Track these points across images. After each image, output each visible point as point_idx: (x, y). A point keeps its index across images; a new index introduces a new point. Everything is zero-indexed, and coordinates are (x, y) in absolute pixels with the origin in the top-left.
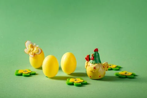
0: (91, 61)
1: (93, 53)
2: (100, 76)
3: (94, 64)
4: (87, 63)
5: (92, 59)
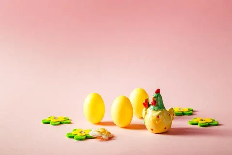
0: (152, 107)
1: (154, 96)
2: (165, 128)
3: (157, 111)
4: (146, 110)
5: (152, 105)
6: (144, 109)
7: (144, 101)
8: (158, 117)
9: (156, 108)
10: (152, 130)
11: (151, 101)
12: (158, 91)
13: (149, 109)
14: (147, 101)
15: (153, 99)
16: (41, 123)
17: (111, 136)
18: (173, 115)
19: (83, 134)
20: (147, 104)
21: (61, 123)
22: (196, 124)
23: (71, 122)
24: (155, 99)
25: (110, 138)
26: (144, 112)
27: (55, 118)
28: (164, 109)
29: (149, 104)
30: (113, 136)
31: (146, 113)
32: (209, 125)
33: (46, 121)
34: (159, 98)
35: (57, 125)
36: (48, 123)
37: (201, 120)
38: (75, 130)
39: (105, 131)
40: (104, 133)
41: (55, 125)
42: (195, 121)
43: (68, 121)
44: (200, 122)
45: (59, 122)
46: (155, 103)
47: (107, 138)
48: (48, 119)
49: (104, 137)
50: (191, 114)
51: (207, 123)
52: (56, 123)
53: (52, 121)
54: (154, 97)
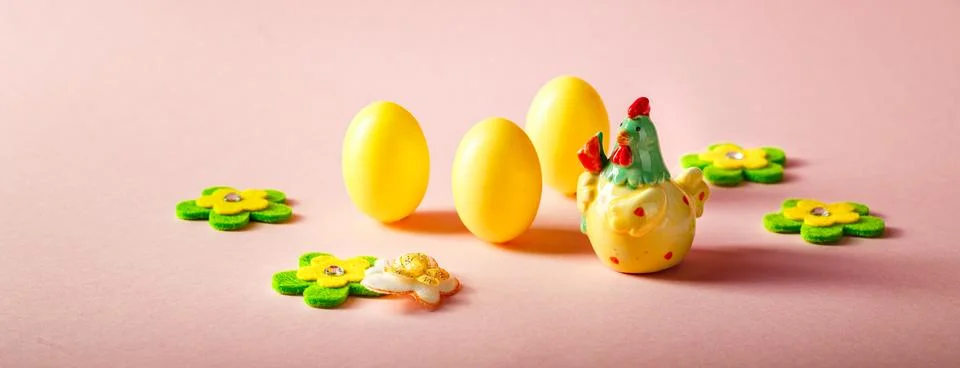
6: (586, 175)
7: (584, 148)
8: (639, 212)
9: (632, 176)
10: (615, 261)
11: (611, 148)
12: (640, 108)
13: (603, 177)
14: (596, 145)
15: (621, 141)
16: (176, 217)
17: (451, 288)
18: (702, 196)
19: (340, 280)
20: (594, 159)
21: (253, 220)
22: (796, 230)
23: (294, 210)
24: (629, 142)
25: (448, 296)
26: (583, 192)
27: (230, 199)
28: (663, 181)
29: (602, 155)
30: (458, 289)
31: (592, 195)
32: (847, 235)
33: (194, 211)
34: (643, 133)
35: (239, 228)
36: (202, 217)
37: (816, 212)
38: (308, 258)
39: (427, 264)
40: (421, 279)
41: (229, 228)
42: (788, 215)
43: (281, 211)
44: (810, 221)
45: (245, 217)
46: (625, 156)
47: (435, 298)
48: (201, 203)
49: (421, 293)
50: (778, 179)
51: (836, 224)
52: (232, 221)
53: (217, 210)
54: (625, 134)
